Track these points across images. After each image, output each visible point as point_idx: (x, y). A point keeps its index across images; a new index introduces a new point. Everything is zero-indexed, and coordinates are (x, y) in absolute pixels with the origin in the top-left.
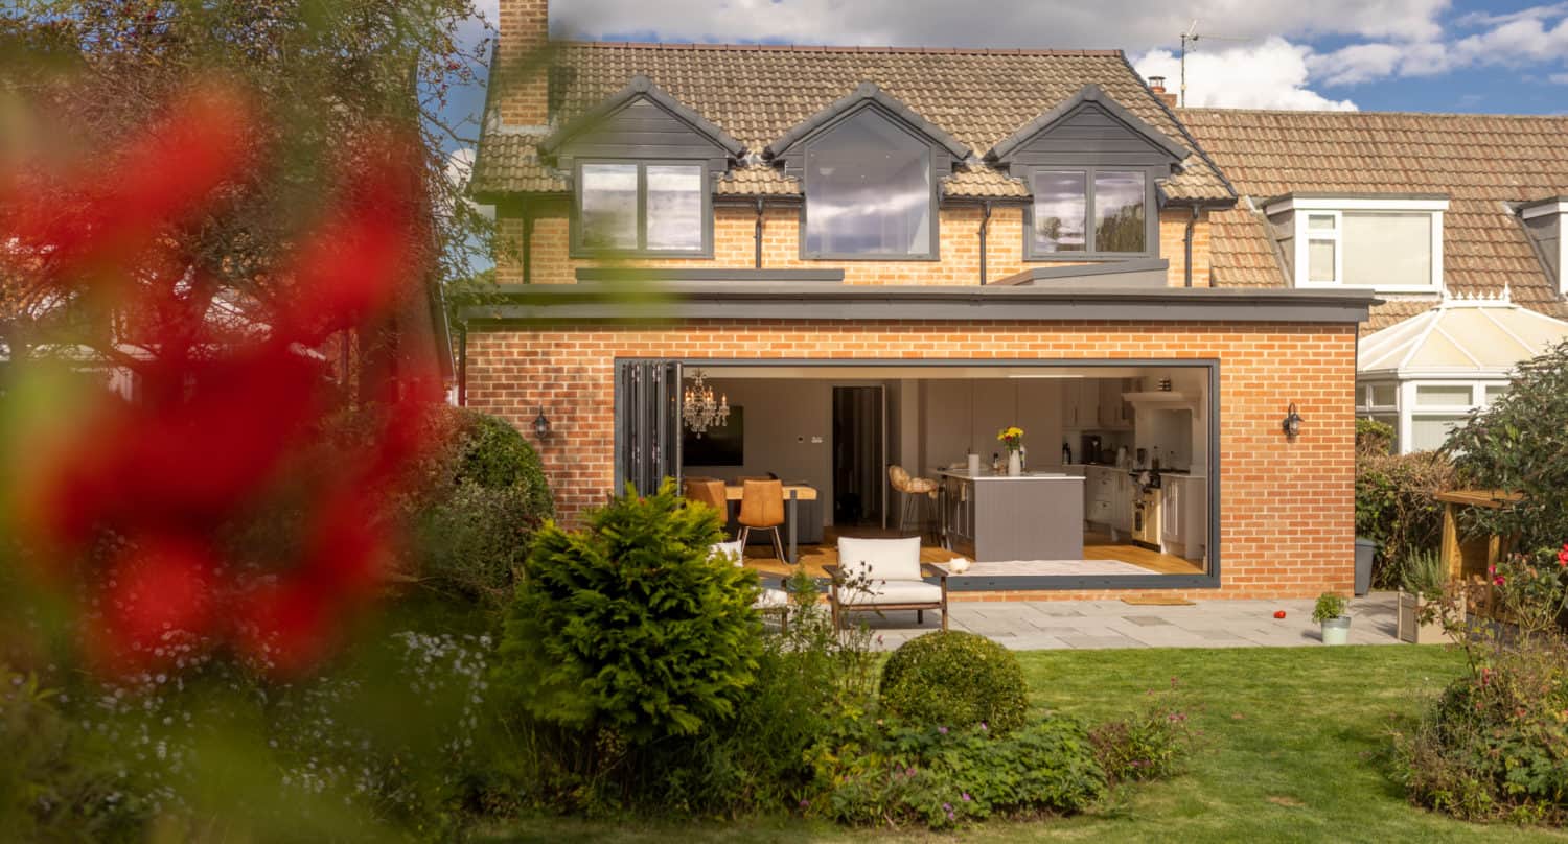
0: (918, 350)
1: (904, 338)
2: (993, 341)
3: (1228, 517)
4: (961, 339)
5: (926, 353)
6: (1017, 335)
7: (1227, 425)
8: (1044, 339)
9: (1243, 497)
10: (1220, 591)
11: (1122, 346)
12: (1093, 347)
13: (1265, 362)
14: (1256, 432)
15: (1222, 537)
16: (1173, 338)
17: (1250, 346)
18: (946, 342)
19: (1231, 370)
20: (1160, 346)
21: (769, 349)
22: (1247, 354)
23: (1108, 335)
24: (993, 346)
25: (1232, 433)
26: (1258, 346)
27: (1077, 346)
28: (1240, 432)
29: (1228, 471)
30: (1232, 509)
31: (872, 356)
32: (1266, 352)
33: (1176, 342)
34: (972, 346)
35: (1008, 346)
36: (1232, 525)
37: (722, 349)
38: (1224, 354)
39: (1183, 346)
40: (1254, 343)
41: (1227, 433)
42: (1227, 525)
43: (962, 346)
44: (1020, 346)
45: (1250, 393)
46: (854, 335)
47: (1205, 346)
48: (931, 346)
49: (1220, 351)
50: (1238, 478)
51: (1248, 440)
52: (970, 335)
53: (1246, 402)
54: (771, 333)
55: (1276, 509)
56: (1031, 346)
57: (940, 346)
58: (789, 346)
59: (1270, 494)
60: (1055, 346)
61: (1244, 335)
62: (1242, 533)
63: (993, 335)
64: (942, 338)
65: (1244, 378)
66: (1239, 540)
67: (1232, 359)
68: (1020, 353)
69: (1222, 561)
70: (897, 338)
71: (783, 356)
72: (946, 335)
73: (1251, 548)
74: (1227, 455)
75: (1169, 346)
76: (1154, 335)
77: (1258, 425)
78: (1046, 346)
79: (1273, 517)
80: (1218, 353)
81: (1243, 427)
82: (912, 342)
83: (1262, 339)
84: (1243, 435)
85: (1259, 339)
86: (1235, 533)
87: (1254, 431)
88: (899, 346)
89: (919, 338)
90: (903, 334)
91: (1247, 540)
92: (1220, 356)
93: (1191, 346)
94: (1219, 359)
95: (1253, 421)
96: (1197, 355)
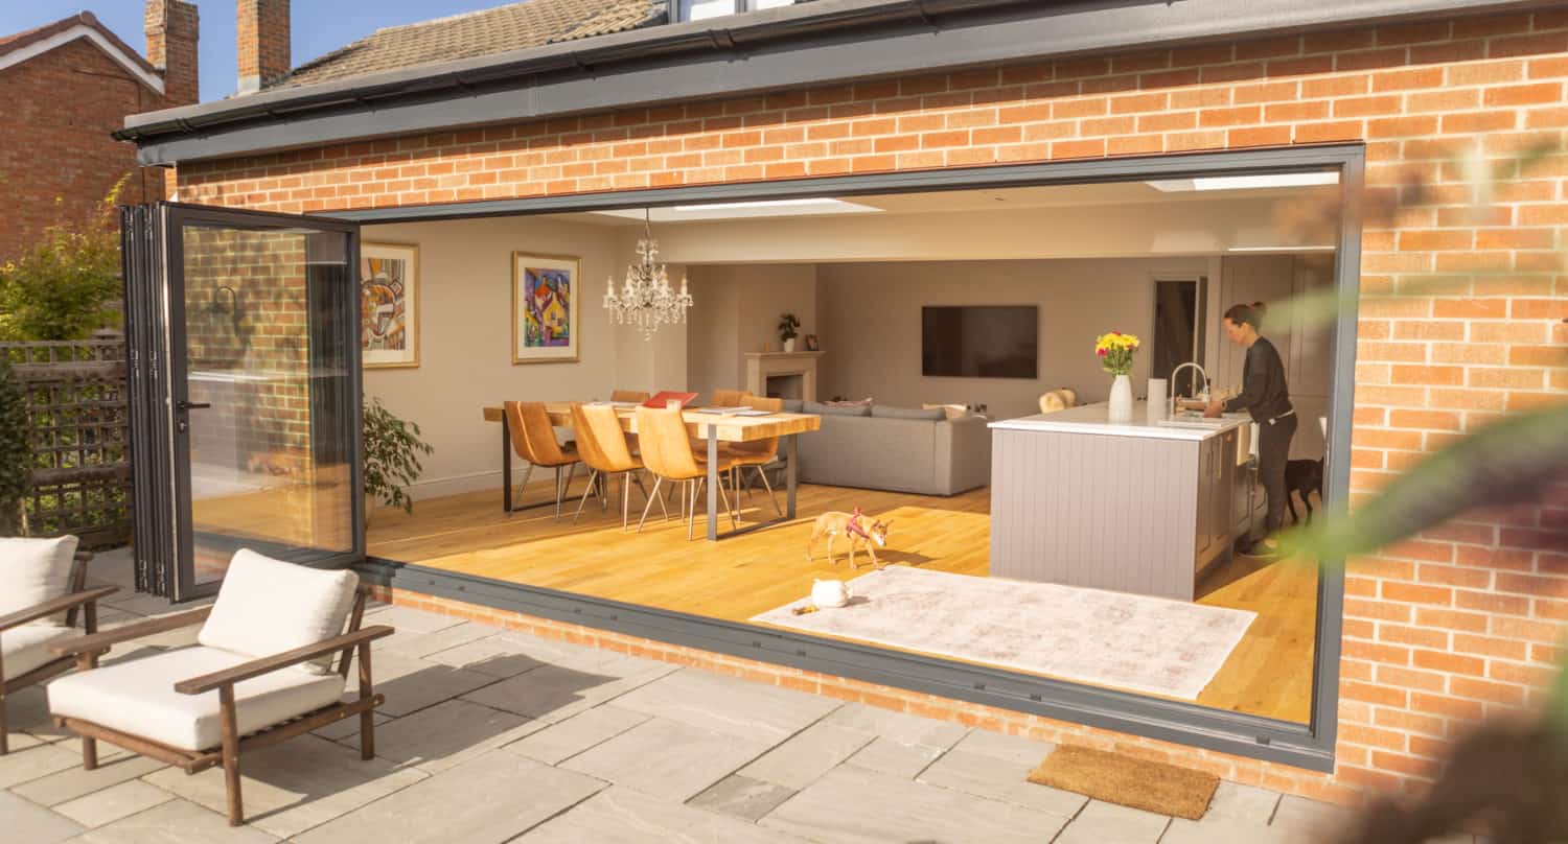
0: (675, 170)
1: (654, 149)
2: (806, 141)
6: (850, 121)
8: (906, 125)
10: (1330, 778)
12: (1014, 134)
14: (1471, 354)
16: (1223, 96)
17: (1468, 98)
18: (720, 149)
20: (1186, 121)
21: (467, 186)
22: (1452, 123)
23: (1051, 102)
24: (804, 151)
25: (1391, 352)
26: (1492, 97)
27: (980, 137)
28: (1420, 353)
29: (1372, 461)
30: (1380, 568)
31: (604, 186)
32: (1523, 110)
33: (1232, 105)
34: (765, 154)
35: (835, 149)
36: (1379, 611)
38: (1377, 128)
39: (1253, 114)
40: (1482, 87)
41: (1376, 353)
42: (1363, 609)
43: (750, 156)
44: (859, 147)
46: (578, 149)
47: (1317, 110)
48: (695, 161)
49: (1365, 119)
51: (1443, 375)
52: (762, 130)
54: (469, 158)
56: (881, 145)
57: (711, 158)
60: (930, 141)
61: (1446, 67)
62: (1411, 636)
63: (806, 126)
64: (713, 142)
66: (1400, 656)
67: (1402, 141)
68: (857, 161)
69: (1343, 702)
71: (484, 196)
72: (722, 134)
74: (1374, 415)
75: (1209, 118)
76: (1169, 92)
77: (1481, 334)
78: (910, 142)
80: (1358, 125)
81: (1428, 336)
82: (666, 155)
83: (1515, 73)
84: (1429, 362)
85: (1497, 74)
86: (1387, 633)
87: (1470, 349)
88: (644, 165)
89: (676, 146)
90: (652, 140)
91: (1423, 659)
92: (1364, 136)
93: (1273, 113)
94: (1361, 144)
95: (1467, 322)
96: (1293, 136)
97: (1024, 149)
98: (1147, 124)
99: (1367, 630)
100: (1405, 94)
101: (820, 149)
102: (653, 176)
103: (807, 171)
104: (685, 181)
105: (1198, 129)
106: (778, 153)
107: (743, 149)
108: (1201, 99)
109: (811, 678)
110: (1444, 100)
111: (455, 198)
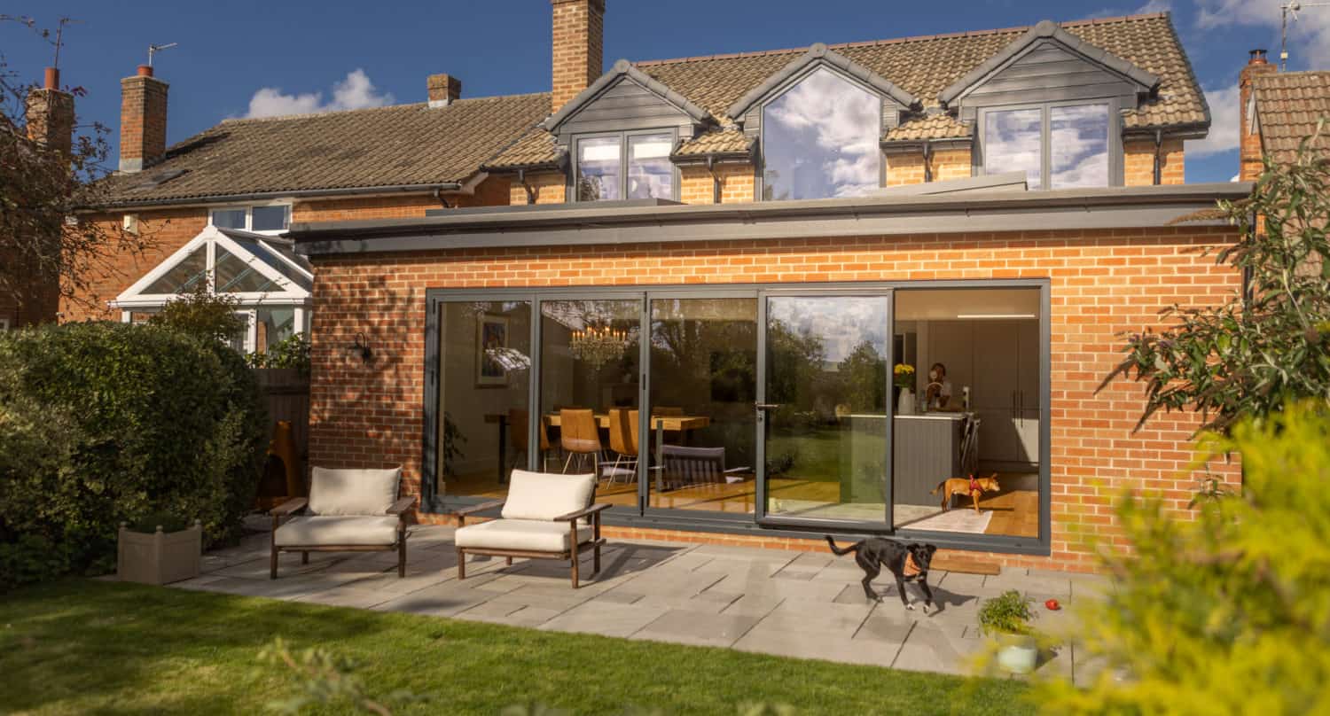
0: (700, 275)
1: (686, 263)
2: (779, 264)
3: (1059, 470)
4: (745, 262)
5: (708, 278)
6: (805, 255)
7: (1059, 358)
8: (835, 259)
9: (1081, 446)
10: (1049, 559)
11: (926, 265)
12: (891, 267)
13: (1112, 281)
14: (1098, 367)
15: (1054, 494)
16: (989, 255)
17: (1091, 262)
18: (729, 265)
19: (1065, 292)
20: (973, 265)
21: (558, 277)
22: (1085, 272)
23: (909, 253)
24: (779, 269)
25: (1066, 367)
26: (1100, 262)
27: (873, 267)
28: (1077, 367)
29: (1060, 413)
30: (1066, 461)
31: (654, 281)
32: (1112, 268)
33: (993, 259)
34: (755, 269)
35: (795, 269)
36: (1066, 480)
37: (516, 278)
38: (1055, 272)
39: (1001, 264)
40: (1096, 258)
41: (1059, 367)
42: (1059, 480)
43: (746, 270)
44: (809, 268)
45: (1091, 320)
46: (637, 260)
47: (1029, 263)
48: (713, 271)
49: (1050, 268)
50: (1074, 423)
52: (754, 257)
53: (1085, 329)
54: (560, 261)
55: (1126, 464)
56: (821, 268)
57: (723, 270)
58: (576, 274)
59: (1117, 444)
60: (847, 268)
61: (1081, 249)
62: (1080, 490)
63: (779, 256)
64: (724, 262)
65: (1082, 301)
66: (1076, 499)
67: (1066, 278)
68: (808, 276)
69: (1053, 523)
70: (679, 263)
71: (570, 283)
72: (730, 258)
73: (1092, 510)
74: (1060, 394)
75: (983, 264)
76: (965, 251)
77: (1101, 358)
78: (838, 268)
79: (1122, 473)
80: (1047, 270)
81: (1081, 360)
82: (694, 267)
83: (1108, 252)
84: (1081, 371)
85: (1102, 253)
86: (1070, 490)
87: (1097, 365)
88: (681, 271)
89: (701, 263)
90: (686, 258)
91: (1087, 500)
92: (1050, 275)
93: (1011, 264)
94: (1049, 278)
95: (1095, 354)
96: (1020, 274)
97: (895, 273)
98: (954, 265)
99: (1061, 489)
100: (1066, 258)
101: (787, 269)
102: (686, 278)
103: (780, 279)
104: (707, 281)
105: (978, 269)
106: (763, 269)
107: (742, 266)
108: (978, 255)
109: (784, 541)
110: (1081, 262)
111: (549, 283)
